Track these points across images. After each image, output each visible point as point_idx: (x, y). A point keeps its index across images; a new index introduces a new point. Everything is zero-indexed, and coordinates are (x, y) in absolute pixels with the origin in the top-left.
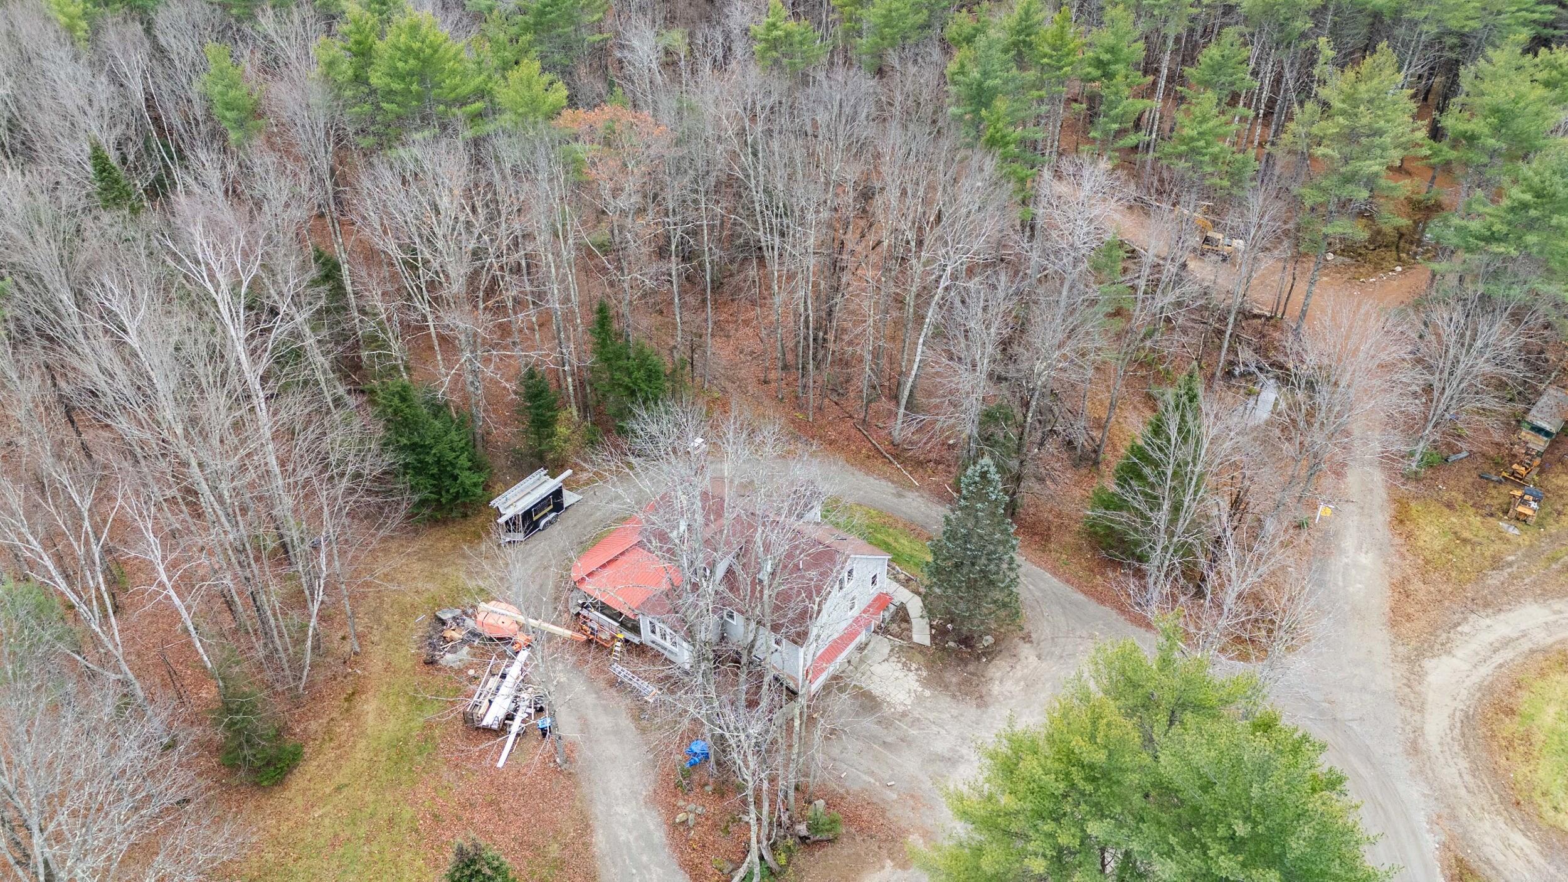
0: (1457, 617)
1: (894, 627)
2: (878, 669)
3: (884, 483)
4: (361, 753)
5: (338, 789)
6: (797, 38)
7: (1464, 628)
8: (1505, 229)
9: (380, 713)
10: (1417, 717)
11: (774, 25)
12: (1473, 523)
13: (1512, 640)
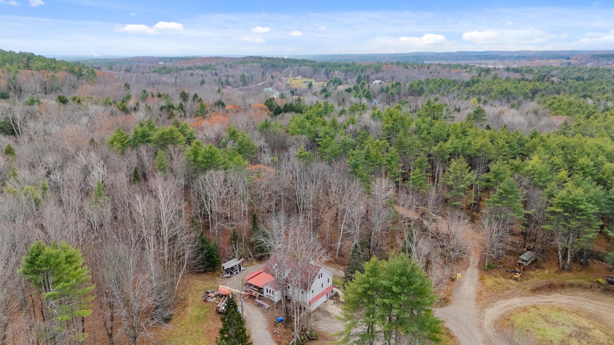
0: (495, 300)
1: (335, 298)
2: (330, 307)
3: (333, 268)
4: (188, 318)
5: (182, 325)
6: (308, 155)
7: (497, 303)
8: (498, 200)
9: (192, 310)
10: (482, 321)
11: (301, 153)
12: (502, 280)
13: (511, 305)
